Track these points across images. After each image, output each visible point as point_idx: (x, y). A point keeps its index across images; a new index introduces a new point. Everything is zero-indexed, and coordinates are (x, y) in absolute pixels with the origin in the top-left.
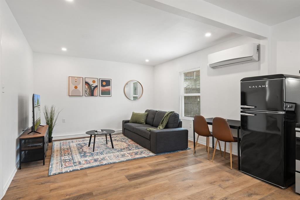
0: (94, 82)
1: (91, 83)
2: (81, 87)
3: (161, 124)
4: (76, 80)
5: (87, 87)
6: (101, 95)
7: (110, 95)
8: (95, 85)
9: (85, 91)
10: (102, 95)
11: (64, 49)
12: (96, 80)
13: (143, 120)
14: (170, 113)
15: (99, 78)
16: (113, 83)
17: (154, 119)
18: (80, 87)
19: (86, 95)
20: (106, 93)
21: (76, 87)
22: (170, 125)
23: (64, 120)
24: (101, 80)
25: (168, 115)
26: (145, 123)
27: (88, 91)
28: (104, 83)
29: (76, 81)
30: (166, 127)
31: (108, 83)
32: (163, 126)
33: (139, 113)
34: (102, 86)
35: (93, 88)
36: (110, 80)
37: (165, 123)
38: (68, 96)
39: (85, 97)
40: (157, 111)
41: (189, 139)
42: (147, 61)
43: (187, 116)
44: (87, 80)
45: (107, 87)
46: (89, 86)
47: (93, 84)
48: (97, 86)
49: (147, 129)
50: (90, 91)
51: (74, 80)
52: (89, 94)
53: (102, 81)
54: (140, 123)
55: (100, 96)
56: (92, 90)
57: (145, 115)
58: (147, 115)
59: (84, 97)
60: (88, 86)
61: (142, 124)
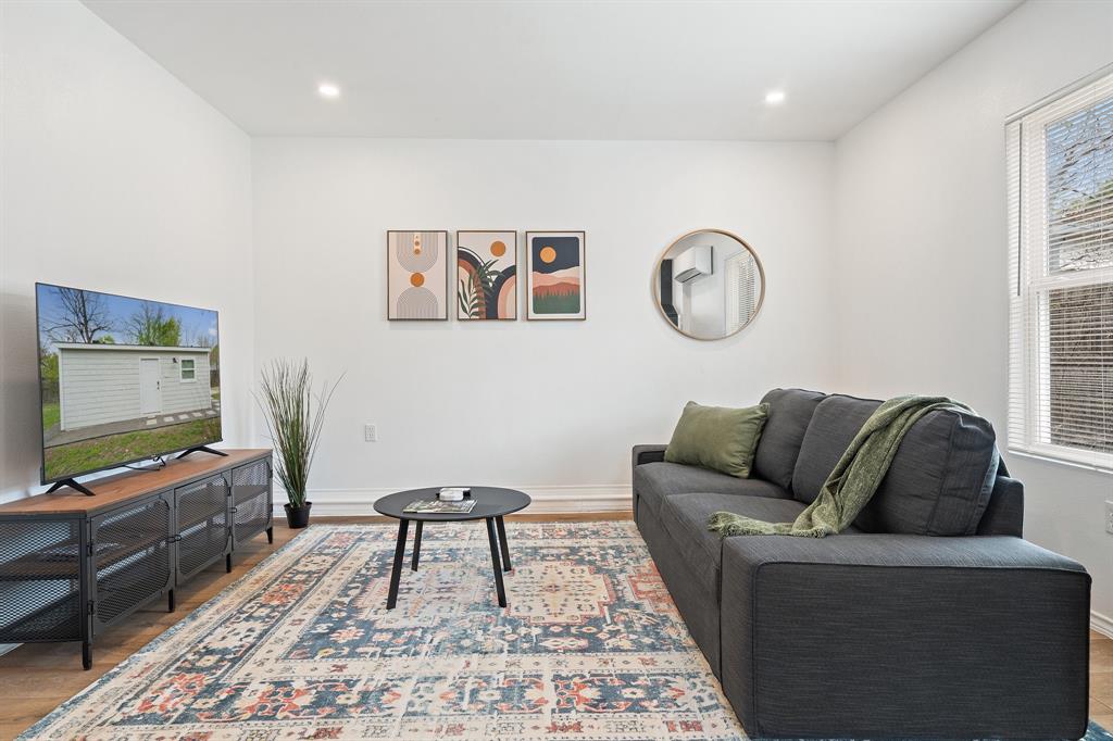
0: (498, 249)
1: (485, 256)
2: (442, 278)
3: (832, 488)
4: (417, 243)
5: (465, 275)
6: (532, 315)
7: (580, 315)
8: (501, 265)
9: (459, 294)
10: (536, 311)
11: (329, 90)
12: (508, 241)
13: (734, 453)
14: (904, 409)
15: (521, 230)
16: (590, 252)
17: (799, 447)
18: (434, 280)
19: (463, 315)
20: (561, 303)
21: (417, 280)
22: (901, 508)
23: (372, 429)
24: (535, 240)
25: (885, 426)
26: (745, 472)
27: (472, 295)
28: (549, 255)
29: (417, 252)
30: (873, 518)
31: (566, 250)
32: (839, 509)
33: (716, 410)
34: (540, 267)
35: (494, 278)
36: (580, 236)
37: (857, 489)
38: (388, 322)
39: (458, 322)
40: (821, 398)
41: (1094, 625)
42: (775, 97)
43: (1080, 439)
44: (468, 244)
45: (561, 275)
46: (474, 271)
47: (494, 258)
48: (511, 271)
49: (715, 520)
50: (482, 295)
51: (407, 246)
52: (477, 310)
53: (539, 244)
54: (717, 465)
55: (528, 320)
56: (488, 289)
57: (749, 421)
58: (764, 423)
59: (456, 323)
60: (470, 272)
61: (729, 475)
